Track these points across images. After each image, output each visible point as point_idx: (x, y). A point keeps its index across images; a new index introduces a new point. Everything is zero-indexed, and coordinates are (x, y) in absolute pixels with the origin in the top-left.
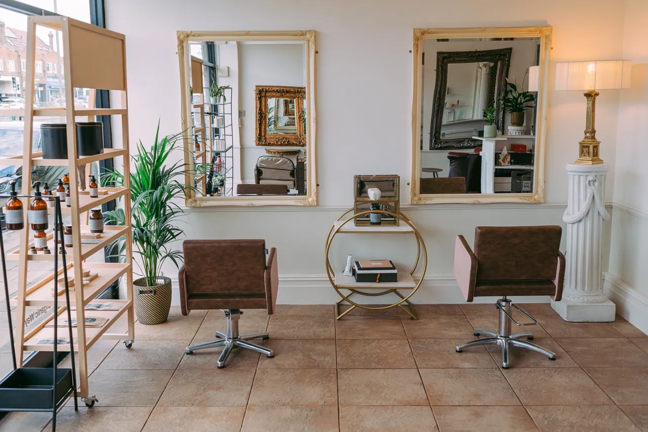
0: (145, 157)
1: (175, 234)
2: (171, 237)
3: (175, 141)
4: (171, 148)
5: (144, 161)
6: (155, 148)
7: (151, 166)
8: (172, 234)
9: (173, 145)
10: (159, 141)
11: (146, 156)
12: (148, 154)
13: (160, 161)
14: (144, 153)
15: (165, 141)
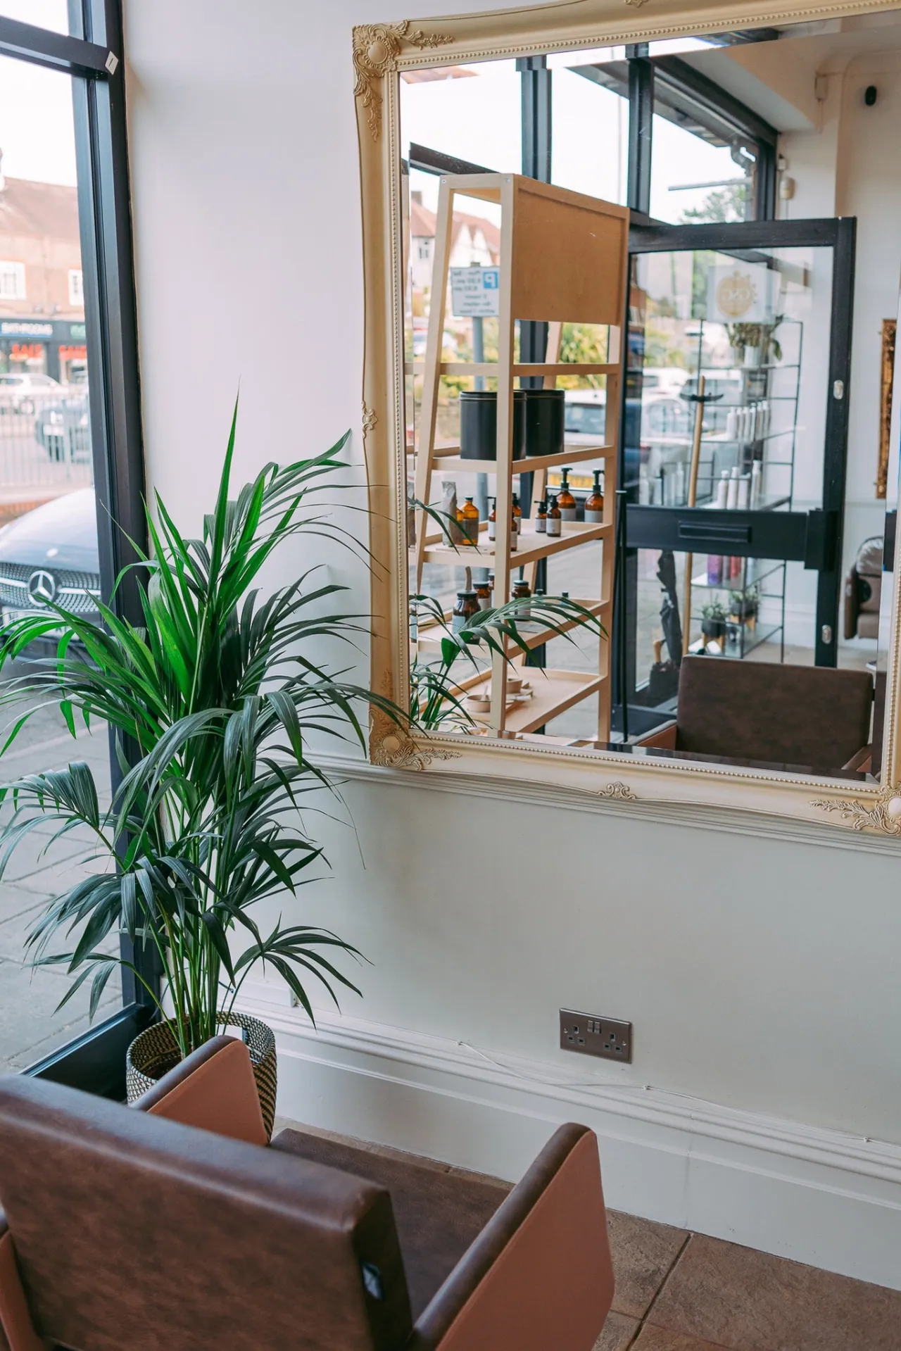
0: (179, 564)
1: (288, 863)
2: (273, 875)
3: (299, 497)
4: (282, 527)
5: (176, 580)
6: (219, 526)
7: (201, 597)
8: (276, 864)
9: (289, 514)
10: (233, 496)
11: (183, 559)
12: (191, 551)
13: (237, 576)
14: (175, 544)
15: (256, 495)
